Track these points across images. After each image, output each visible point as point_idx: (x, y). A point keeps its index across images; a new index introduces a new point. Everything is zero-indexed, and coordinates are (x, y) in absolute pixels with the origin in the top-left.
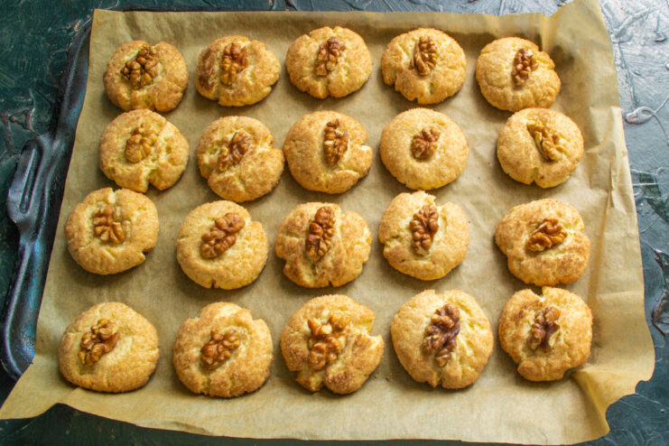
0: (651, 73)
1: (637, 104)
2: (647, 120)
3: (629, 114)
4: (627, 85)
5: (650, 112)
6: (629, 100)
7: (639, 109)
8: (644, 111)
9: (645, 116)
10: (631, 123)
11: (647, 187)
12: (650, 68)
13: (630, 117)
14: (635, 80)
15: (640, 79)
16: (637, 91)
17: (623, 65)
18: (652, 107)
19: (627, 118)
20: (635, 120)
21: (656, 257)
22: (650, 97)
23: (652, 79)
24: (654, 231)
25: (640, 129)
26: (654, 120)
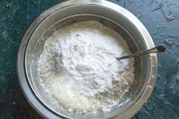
0: (175, 4)
1: (171, 14)
2: (174, 19)
3: (168, 17)
4: (167, 8)
5: (175, 16)
6: (168, 13)
7: (171, 15)
8: (173, 16)
9: (173, 18)
10: (169, 20)
11: (174, 40)
12: (175, 3)
13: (169, 18)
14: (170, 6)
15: (172, 6)
16: (171, 10)
17: (166, 2)
18: (175, 15)
19: (168, 18)
20: (170, 19)
21: (177, 62)
22: (175, 12)
23: (175, 6)
24: (177, 54)
25: (172, 22)
26: (176, 19)
